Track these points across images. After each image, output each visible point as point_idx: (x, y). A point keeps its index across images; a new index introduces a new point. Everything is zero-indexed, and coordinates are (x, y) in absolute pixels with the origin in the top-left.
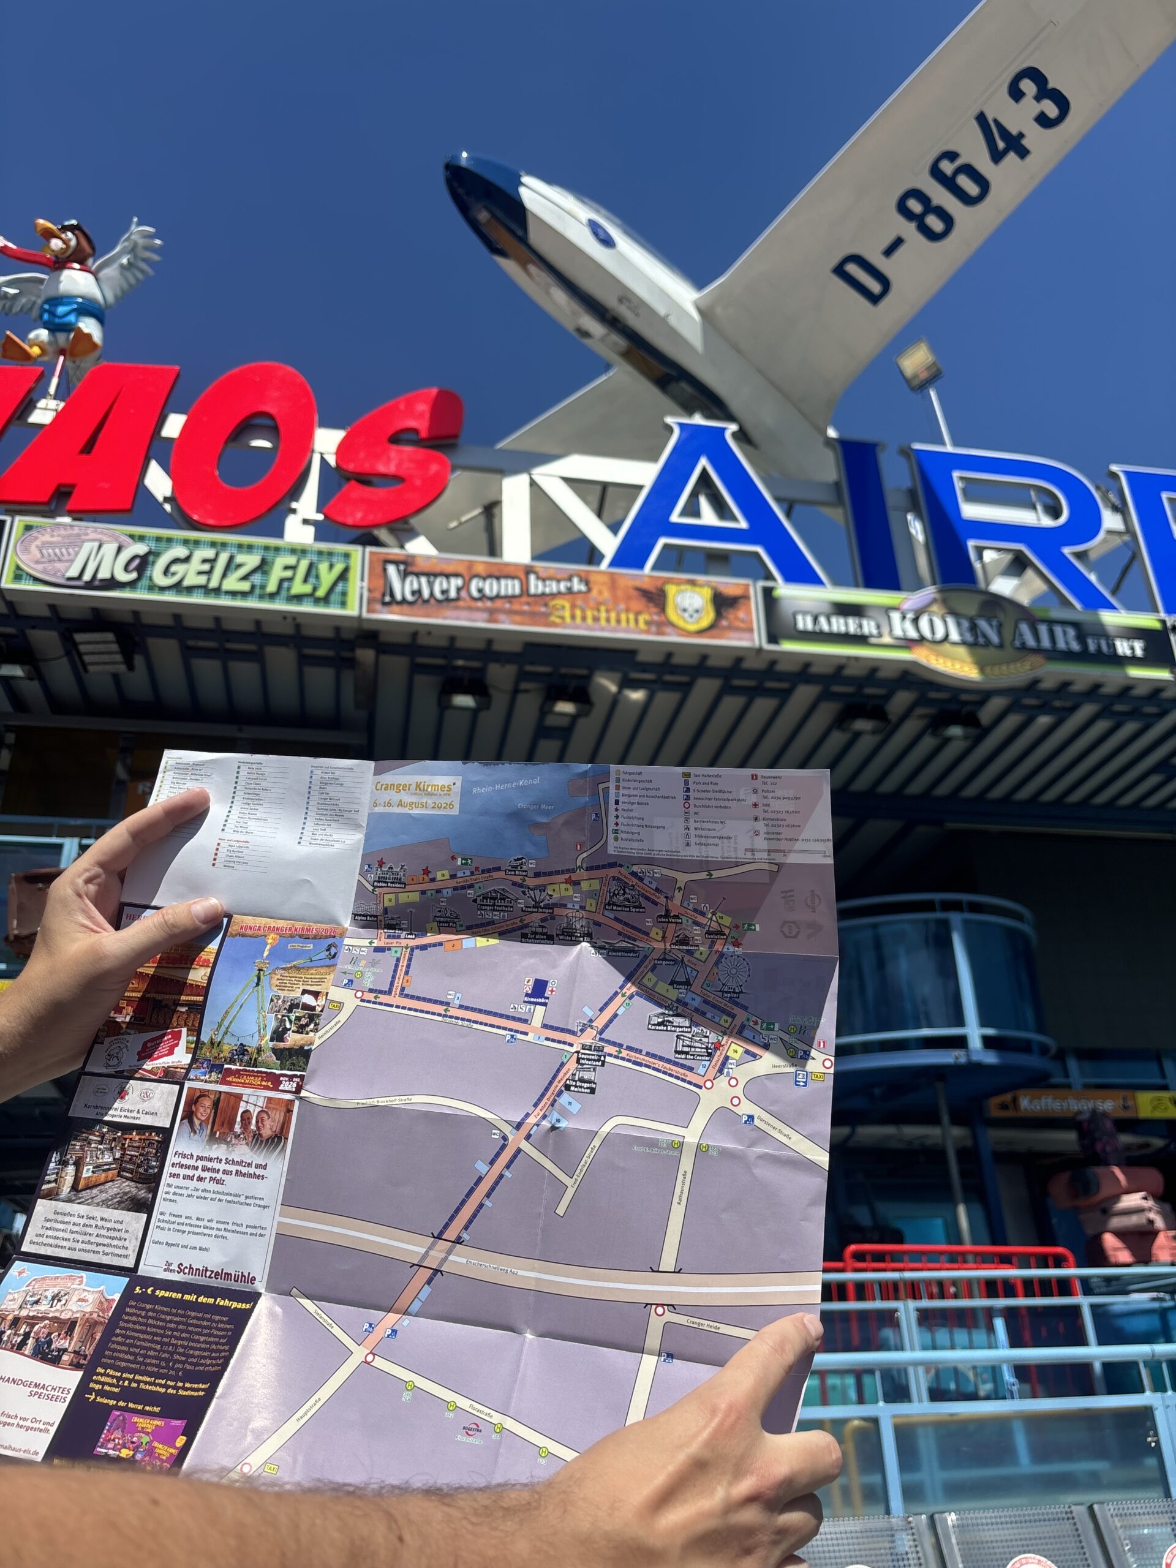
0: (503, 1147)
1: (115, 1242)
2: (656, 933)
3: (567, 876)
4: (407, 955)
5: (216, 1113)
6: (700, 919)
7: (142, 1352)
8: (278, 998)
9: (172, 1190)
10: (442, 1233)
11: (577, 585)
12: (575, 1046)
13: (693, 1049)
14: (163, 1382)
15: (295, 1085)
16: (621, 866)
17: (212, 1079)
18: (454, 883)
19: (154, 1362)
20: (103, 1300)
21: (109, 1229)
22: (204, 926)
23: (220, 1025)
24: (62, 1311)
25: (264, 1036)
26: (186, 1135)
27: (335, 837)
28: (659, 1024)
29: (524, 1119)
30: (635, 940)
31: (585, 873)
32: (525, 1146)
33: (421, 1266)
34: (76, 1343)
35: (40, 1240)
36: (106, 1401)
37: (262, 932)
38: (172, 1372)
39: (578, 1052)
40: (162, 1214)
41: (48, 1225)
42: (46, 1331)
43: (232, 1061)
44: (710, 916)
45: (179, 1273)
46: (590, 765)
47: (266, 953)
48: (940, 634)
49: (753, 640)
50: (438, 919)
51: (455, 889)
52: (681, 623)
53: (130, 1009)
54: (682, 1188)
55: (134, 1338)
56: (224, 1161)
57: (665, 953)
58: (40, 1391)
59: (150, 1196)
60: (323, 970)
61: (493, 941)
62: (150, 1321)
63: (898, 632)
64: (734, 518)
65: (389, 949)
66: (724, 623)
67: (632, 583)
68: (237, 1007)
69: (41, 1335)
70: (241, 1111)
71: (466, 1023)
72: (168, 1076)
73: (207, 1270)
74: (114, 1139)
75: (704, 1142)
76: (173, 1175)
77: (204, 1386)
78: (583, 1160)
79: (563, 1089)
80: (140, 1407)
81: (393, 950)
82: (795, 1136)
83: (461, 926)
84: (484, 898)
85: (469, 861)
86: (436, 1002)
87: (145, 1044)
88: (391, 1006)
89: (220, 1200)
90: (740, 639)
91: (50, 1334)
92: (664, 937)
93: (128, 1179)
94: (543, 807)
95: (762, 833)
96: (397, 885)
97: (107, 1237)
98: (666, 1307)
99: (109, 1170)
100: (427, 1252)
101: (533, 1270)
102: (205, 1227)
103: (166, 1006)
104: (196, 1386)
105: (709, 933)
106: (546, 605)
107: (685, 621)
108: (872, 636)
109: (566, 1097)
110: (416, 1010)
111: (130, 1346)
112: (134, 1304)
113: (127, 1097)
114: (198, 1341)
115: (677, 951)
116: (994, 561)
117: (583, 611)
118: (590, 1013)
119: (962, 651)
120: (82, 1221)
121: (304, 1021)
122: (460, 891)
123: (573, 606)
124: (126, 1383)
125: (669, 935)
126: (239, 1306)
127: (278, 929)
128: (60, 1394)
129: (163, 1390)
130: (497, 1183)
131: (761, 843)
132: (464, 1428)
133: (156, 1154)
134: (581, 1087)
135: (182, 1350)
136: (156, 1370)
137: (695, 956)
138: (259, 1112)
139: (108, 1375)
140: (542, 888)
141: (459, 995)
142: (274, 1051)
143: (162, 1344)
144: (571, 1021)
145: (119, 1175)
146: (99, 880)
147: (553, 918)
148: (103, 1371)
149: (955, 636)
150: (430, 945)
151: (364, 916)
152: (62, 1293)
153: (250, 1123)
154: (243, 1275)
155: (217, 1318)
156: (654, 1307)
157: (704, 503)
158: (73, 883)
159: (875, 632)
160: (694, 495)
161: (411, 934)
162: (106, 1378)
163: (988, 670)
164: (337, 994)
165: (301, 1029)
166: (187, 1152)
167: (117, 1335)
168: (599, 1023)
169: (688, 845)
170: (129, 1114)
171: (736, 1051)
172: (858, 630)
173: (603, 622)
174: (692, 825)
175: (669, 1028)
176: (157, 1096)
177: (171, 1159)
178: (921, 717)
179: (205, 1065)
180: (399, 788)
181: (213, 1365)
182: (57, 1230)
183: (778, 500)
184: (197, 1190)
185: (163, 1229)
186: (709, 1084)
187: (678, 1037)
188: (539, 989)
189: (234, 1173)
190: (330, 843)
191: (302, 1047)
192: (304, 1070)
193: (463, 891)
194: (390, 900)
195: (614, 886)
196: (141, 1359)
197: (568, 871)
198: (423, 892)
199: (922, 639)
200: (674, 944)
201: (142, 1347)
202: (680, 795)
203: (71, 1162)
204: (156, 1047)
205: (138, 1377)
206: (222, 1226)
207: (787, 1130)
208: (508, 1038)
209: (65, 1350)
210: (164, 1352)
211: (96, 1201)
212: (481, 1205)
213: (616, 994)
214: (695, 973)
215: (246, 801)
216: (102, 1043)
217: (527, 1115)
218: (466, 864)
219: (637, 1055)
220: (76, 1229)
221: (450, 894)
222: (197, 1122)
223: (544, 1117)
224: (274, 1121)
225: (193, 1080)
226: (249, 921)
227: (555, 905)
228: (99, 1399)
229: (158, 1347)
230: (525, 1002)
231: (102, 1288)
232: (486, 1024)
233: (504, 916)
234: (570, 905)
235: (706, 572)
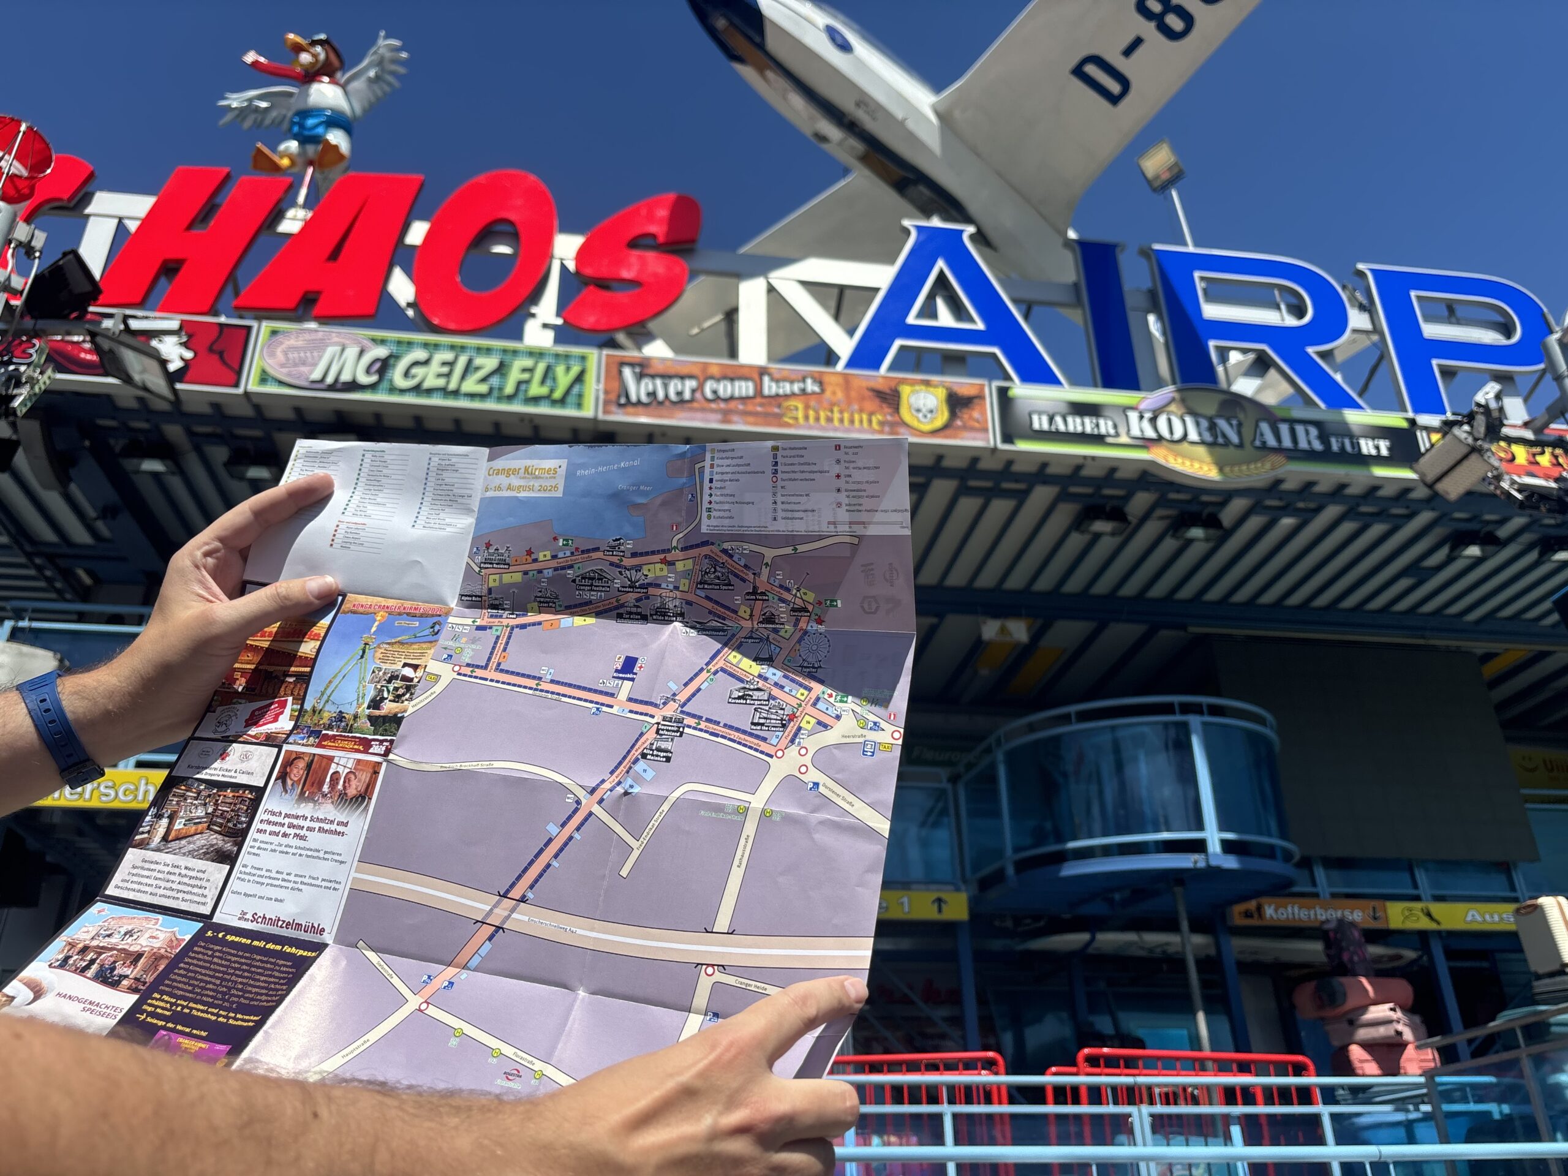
0: (576, 811)
1: (195, 890)
2: (744, 611)
3: (662, 556)
4: (507, 634)
5: (307, 774)
6: (786, 595)
7: (202, 984)
8: (380, 669)
9: (257, 844)
10: (508, 891)
11: (811, 386)
12: (656, 717)
13: (768, 721)
14: (216, 1011)
15: (384, 748)
16: (713, 544)
17: (309, 743)
18: (554, 564)
19: (211, 993)
20: (174, 939)
21: (191, 878)
22: (317, 602)
23: (323, 694)
24: (132, 945)
25: (363, 703)
26: (278, 794)
27: (448, 520)
28: (739, 698)
29: (598, 785)
30: (724, 619)
31: (681, 554)
32: (597, 809)
33: (484, 923)
34: (138, 972)
35: (126, 885)
36: (155, 1021)
37: (372, 610)
38: (226, 1004)
39: (658, 724)
40: (245, 866)
41: (135, 871)
42: (112, 959)
43: (330, 727)
44: (794, 592)
45: (252, 921)
46: (688, 446)
47: (374, 629)
48: (1178, 433)
49: (988, 441)
50: (538, 599)
51: (556, 569)
52: (915, 424)
53: (243, 680)
54: (744, 850)
55: (196, 972)
56: (309, 819)
57: (752, 631)
58: (93, 1008)
59: (235, 849)
60: (424, 646)
61: (591, 620)
62: (215, 960)
63: (1135, 432)
64: (971, 320)
65: (491, 628)
66: (959, 423)
67: (865, 384)
68: (340, 677)
69: (106, 962)
70: (331, 771)
71: (555, 696)
72: (270, 740)
73: (279, 920)
74: (209, 796)
75: (769, 808)
76: (259, 831)
77: (256, 1018)
78: (651, 824)
79: (640, 757)
80: (188, 1030)
81: (495, 628)
82: (858, 804)
83: (560, 606)
84: (583, 578)
85: (570, 542)
86: (529, 677)
87: (254, 712)
88: (486, 679)
89: (300, 855)
90: (974, 439)
91: (115, 962)
92: (751, 615)
93: (216, 832)
94: (642, 488)
95: (844, 505)
96: (502, 566)
97: (189, 885)
98: (716, 967)
99: (200, 823)
100: (491, 910)
101: (592, 930)
102: (284, 880)
103: (277, 677)
104: (247, 1017)
105: (793, 610)
106: (779, 406)
107: (919, 421)
108: (1109, 436)
109: (642, 765)
110: (509, 684)
111: (190, 978)
112: (203, 944)
113: (227, 758)
114: (259, 980)
115: (764, 630)
116: (1239, 363)
117: (817, 412)
118: (674, 687)
119: (1201, 450)
120: (167, 869)
121: (401, 692)
122: (560, 572)
123: (807, 407)
124: (179, 1009)
125: (757, 612)
126: (305, 954)
127: (388, 607)
128: (112, 1012)
129: (214, 1018)
130: (566, 844)
131: (843, 515)
132: (505, 1073)
133: (247, 810)
134: (657, 756)
135: (240, 986)
136: (211, 1000)
137: (780, 634)
138: (348, 773)
139: (163, 1001)
140: (638, 568)
141: (552, 671)
142: (370, 718)
143: (222, 979)
144: (654, 695)
145: (209, 828)
146: (219, 554)
147: (648, 598)
148: (158, 996)
149: (1193, 436)
150: (530, 625)
151: (469, 596)
152: (136, 930)
153: (338, 783)
154: (313, 926)
155: (281, 962)
156: (704, 967)
157: (941, 305)
158: (191, 555)
159: (1112, 431)
160: (931, 297)
161: (513, 614)
162: (161, 1003)
163: (1227, 469)
164: (434, 667)
165: (398, 698)
166: (276, 810)
167: (181, 968)
168: (682, 697)
169: (775, 519)
170: (227, 774)
171: (808, 722)
172: (1096, 430)
173: (836, 423)
174: (779, 499)
175: (748, 701)
176: (255, 758)
177: (260, 815)
178: (1162, 518)
179: (305, 731)
180: (508, 472)
181: (268, 1001)
182: (143, 876)
183: (1015, 301)
184: (281, 845)
185: (243, 880)
186: (780, 754)
187: (756, 710)
188: (629, 665)
189: (317, 830)
190: (443, 527)
191: (395, 715)
192: (394, 735)
193: (563, 572)
194: (495, 581)
195: (706, 565)
196: (199, 991)
197: (664, 551)
198: (526, 573)
199: (1160, 438)
200: (761, 622)
201: (201, 981)
202: (769, 469)
203: (166, 815)
204: (262, 716)
205: (192, 1005)
206: (299, 879)
207: (851, 798)
208: (594, 710)
209: (126, 977)
210: (223, 986)
211: (183, 851)
212: (548, 866)
213: (702, 670)
214: (778, 649)
215: (367, 487)
216: (214, 712)
217: (603, 781)
218: (567, 545)
219: (715, 727)
220: (160, 876)
221: (551, 575)
222: (289, 782)
223: (619, 783)
224: (360, 781)
225: (291, 743)
226: (362, 599)
227: (650, 585)
228: (149, 1019)
229: (218, 982)
230: (613, 677)
231: (175, 929)
232: (574, 698)
233: (601, 596)
234: (664, 585)
235: (941, 372)
